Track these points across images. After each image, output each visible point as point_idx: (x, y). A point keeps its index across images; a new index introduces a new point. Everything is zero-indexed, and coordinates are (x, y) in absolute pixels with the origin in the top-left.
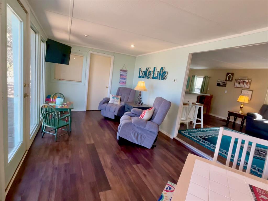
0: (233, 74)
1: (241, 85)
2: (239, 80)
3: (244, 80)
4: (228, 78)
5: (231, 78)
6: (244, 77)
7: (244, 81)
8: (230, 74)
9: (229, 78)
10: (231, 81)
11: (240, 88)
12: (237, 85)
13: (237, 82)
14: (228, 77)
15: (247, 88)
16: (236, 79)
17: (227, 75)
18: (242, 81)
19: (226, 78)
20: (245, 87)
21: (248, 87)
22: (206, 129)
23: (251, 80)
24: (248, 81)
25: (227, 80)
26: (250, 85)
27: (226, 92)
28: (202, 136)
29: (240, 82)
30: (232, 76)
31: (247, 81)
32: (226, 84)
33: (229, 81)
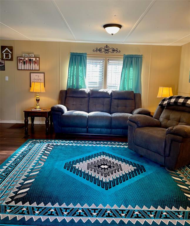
0: (11, 49)
1: (27, 66)
2: (23, 58)
3: (29, 58)
4: (4, 56)
5: (10, 54)
6: (29, 54)
7: (30, 60)
8: (7, 49)
9: (7, 56)
10: (12, 59)
11: (27, 70)
12: (21, 66)
13: (21, 61)
14: (4, 54)
15: (36, 70)
16: (18, 57)
17: (2, 50)
18: (27, 59)
19: (2, 54)
20: (33, 69)
21: (37, 68)
22: (8, 164)
23: (39, 58)
24: (36, 59)
25: (4, 58)
26: (39, 64)
27: (7, 78)
28: (16, 193)
29: (25, 61)
30: (11, 53)
31: (34, 59)
32: (4, 66)
33: (7, 60)
